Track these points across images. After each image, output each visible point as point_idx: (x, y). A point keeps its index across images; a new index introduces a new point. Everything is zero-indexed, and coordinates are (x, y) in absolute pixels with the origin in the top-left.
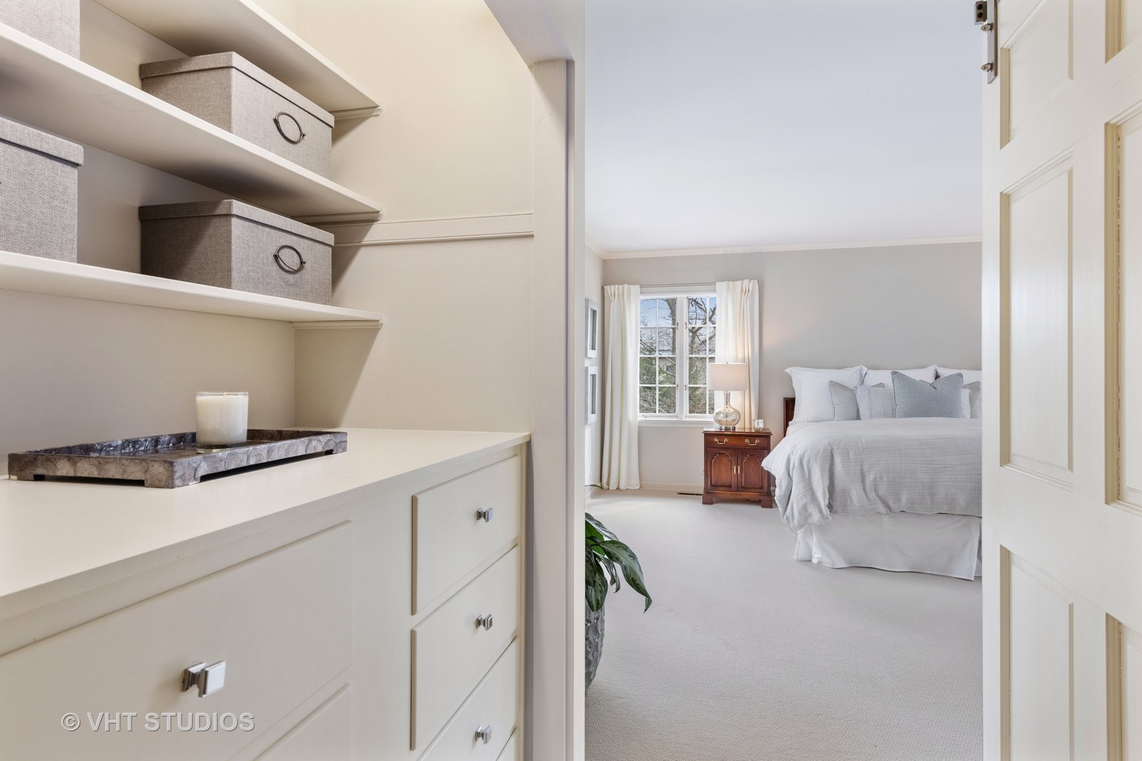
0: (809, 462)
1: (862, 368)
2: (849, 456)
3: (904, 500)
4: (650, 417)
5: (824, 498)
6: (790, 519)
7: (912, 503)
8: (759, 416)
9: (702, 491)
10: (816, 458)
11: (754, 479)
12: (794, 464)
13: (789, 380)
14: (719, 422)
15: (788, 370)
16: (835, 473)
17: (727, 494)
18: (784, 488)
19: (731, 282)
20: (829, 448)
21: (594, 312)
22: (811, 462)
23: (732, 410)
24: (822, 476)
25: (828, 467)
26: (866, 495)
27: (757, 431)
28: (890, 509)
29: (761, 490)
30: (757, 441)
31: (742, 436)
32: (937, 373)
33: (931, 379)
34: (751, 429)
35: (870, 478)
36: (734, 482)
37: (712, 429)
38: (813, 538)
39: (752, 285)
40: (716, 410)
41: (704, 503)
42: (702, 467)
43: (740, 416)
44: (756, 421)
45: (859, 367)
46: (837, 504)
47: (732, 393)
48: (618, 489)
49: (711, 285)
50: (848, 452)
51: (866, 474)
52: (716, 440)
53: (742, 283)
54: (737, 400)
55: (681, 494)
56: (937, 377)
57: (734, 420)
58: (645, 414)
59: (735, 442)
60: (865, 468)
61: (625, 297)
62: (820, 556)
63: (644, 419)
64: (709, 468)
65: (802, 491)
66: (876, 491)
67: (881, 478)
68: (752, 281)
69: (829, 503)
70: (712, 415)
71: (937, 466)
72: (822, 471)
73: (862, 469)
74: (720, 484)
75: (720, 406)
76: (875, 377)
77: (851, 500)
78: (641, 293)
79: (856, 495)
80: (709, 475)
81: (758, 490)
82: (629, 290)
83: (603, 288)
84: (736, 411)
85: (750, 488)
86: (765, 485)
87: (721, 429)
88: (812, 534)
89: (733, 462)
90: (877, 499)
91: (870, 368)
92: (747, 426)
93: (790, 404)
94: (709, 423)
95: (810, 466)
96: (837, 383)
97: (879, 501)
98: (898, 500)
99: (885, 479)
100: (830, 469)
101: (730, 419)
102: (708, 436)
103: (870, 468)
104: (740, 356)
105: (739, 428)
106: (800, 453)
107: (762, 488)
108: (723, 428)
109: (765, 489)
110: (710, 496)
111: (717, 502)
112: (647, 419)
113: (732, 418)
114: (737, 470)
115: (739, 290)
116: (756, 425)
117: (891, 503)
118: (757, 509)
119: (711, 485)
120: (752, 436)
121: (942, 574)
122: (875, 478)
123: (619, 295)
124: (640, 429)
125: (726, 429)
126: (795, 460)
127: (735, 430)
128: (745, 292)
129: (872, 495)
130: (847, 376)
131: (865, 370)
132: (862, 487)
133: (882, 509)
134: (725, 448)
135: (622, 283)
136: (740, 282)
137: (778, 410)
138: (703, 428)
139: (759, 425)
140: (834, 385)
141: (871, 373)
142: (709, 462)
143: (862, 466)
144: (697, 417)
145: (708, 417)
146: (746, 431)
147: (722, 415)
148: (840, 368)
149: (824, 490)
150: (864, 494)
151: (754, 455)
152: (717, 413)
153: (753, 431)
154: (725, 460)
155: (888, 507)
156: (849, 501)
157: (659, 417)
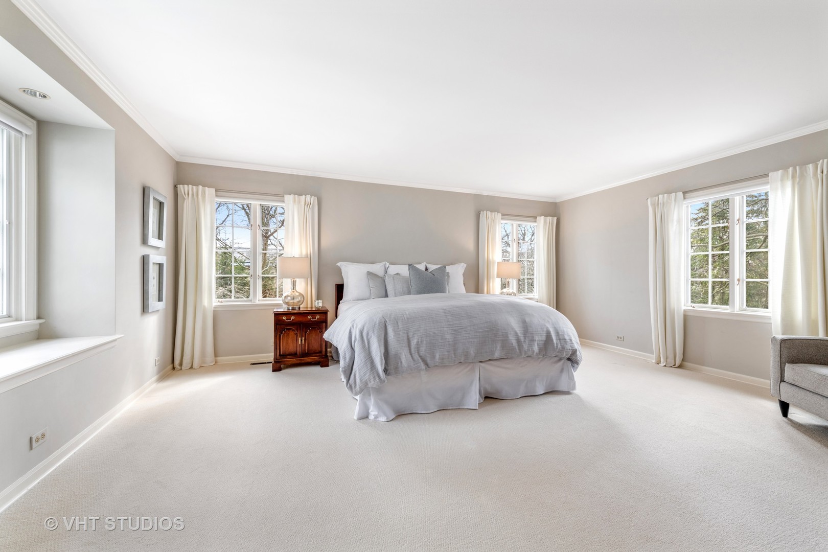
0: (368, 334)
1: (385, 264)
2: (398, 326)
3: (437, 357)
4: (226, 302)
5: (382, 364)
6: (353, 386)
7: (443, 359)
8: (318, 298)
9: (272, 359)
10: (373, 330)
11: (315, 345)
12: (355, 336)
13: (339, 271)
14: (287, 303)
15: (338, 264)
16: (389, 341)
17: (294, 360)
18: (348, 359)
19: (296, 196)
20: (383, 321)
21: (161, 205)
22: (370, 334)
23: (298, 294)
24: (380, 345)
25: (383, 336)
26: (412, 357)
27: (318, 309)
28: (428, 366)
29: (321, 354)
30: (318, 317)
31: (306, 314)
32: (426, 267)
33: (424, 269)
34: (312, 307)
35: (414, 342)
36: (299, 350)
37: (281, 310)
38: (371, 399)
39: (313, 200)
40: (285, 295)
41: (274, 371)
42: (272, 340)
43: (304, 299)
44: (317, 302)
45: (384, 263)
46: (391, 368)
47: (298, 280)
48: (191, 368)
49: (280, 197)
50: (397, 323)
51: (411, 339)
52: (284, 318)
53: (305, 198)
54: (301, 286)
55: (254, 364)
56: (427, 269)
57: (299, 301)
58: (220, 300)
59: (300, 319)
60: (411, 334)
61: (200, 196)
62: (376, 413)
63: (220, 304)
64: (278, 342)
65: (363, 361)
66: (418, 353)
67: (421, 341)
68: (313, 197)
69: (385, 368)
70: (281, 298)
71: (456, 328)
72: (379, 341)
73: (408, 336)
74: (287, 353)
75: (287, 290)
76: (393, 270)
77: (401, 362)
78: (216, 196)
79: (405, 358)
80: (278, 348)
81: (318, 354)
82: (204, 193)
83: (175, 187)
84: (301, 294)
85: (312, 353)
86: (324, 350)
87: (288, 309)
88: (370, 395)
89: (298, 334)
90: (419, 358)
91: (391, 264)
92: (309, 306)
93: (340, 289)
94: (278, 305)
95: (369, 337)
96: (372, 273)
97: (420, 361)
98: (434, 357)
99: (425, 342)
100: (384, 339)
101: (296, 301)
102: (277, 315)
103: (413, 334)
104: (304, 253)
105: (303, 308)
106: (359, 326)
107: (321, 352)
108: (290, 308)
109: (324, 353)
110: (278, 365)
111: (285, 368)
112: (222, 304)
113: (298, 300)
114: (301, 340)
115: (303, 203)
116: (316, 305)
117: (429, 361)
118: (317, 369)
119: (280, 355)
120: (313, 313)
121: (458, 408)
122: (418, 342)
123: (193, 195)
124: (216, 315)
125: (293, 309)
126: (356, 333)
127: (300, 309)
128: (307, 204)
129: (416, 356)
130: (378, 269)
131: (388, 264)
132: (409, 351)
133: (423, 366)
134: (293, 324)
135: (197, 185)
136: (304, 196)
137: (331, 293)
138: (274, 309)
139: (319, 304)
140: (370, 274)
141: (392, 267)
142: (278, 337)
143: (408, 333)
144: (269, 301)
145: (278, 300)
146: (308, 309)
147: (289, 298)
148: (373, 263)
149: (381, 357)
150: (410, 356)
151: (315, 328)
152: (285, 297)
153: (314, 309)
154: (292, 333)
155: (426, 364)
156: (400, 364)
157: (234, 301)
